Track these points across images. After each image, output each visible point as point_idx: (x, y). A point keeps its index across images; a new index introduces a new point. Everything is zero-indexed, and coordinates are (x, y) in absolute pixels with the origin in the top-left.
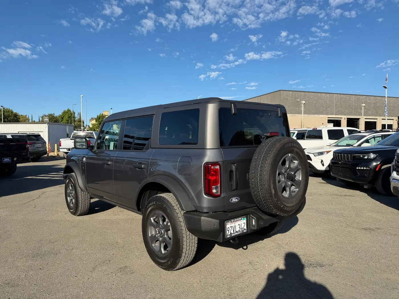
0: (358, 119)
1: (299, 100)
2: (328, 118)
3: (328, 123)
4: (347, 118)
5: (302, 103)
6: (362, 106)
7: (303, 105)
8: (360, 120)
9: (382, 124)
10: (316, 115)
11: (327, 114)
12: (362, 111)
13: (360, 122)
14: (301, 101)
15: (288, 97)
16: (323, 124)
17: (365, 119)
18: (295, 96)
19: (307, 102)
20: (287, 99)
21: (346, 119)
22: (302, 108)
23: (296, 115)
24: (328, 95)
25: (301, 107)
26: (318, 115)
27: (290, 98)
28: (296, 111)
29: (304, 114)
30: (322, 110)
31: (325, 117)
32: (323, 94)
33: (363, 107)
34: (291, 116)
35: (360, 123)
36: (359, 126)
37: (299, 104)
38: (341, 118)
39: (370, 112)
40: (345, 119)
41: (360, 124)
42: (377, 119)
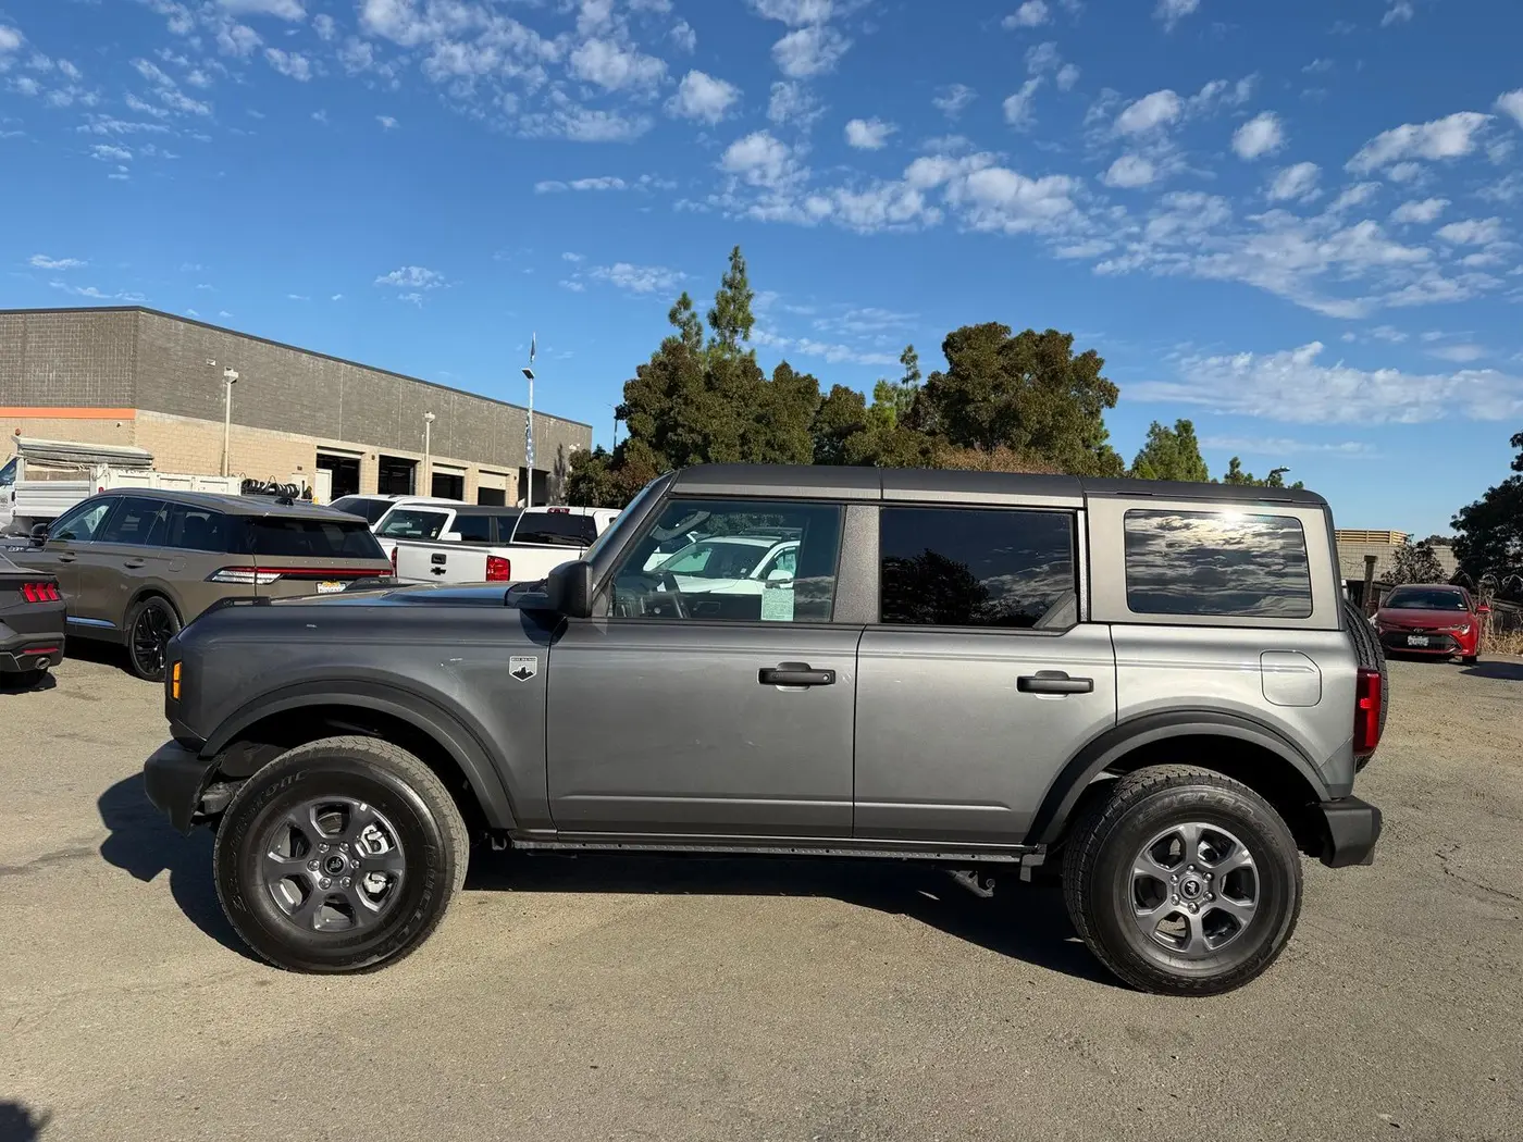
0: (413, 463)
1: (214, 364)
2: (319, 447)
3: (318, 466)
4: (381, 457)
5: (227, 378)
6: (427, 420)
7: (229, 385)
8: (418, 465)
9: (480, 488)
10: (275, 432)
11: (314, 432)
12: (425, 438)
13: (417, 473)
14: (221, 366)
15: (168, 345)
16: (300, 468)
17: (435, 464)
18: (201, 345)
19: (247, 378)
20: (165, 349)
21: (377, 459)
22: (225, 397)
23: (202, 421)
24: (321, 363)
25: (223, 395)
26: (282, 433)
27: (179, 348)
28: (202, 407)
29: (233, 421)
30: (298, 415)
31: (308, 445)
32: (304, 355)
33: (428, 424)
34: (183, 423)
35: (417, 476)
36: (414, 488)
37: (213, 381)
38: (362, 453)
39: (448, 444)
40: (373, 458)
41: (417, 481)
42: (465, 469)
